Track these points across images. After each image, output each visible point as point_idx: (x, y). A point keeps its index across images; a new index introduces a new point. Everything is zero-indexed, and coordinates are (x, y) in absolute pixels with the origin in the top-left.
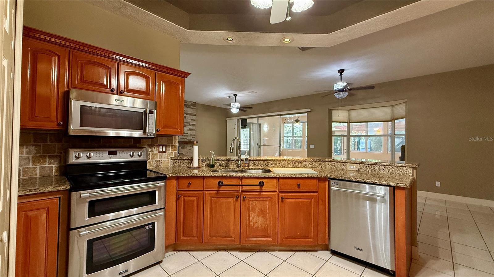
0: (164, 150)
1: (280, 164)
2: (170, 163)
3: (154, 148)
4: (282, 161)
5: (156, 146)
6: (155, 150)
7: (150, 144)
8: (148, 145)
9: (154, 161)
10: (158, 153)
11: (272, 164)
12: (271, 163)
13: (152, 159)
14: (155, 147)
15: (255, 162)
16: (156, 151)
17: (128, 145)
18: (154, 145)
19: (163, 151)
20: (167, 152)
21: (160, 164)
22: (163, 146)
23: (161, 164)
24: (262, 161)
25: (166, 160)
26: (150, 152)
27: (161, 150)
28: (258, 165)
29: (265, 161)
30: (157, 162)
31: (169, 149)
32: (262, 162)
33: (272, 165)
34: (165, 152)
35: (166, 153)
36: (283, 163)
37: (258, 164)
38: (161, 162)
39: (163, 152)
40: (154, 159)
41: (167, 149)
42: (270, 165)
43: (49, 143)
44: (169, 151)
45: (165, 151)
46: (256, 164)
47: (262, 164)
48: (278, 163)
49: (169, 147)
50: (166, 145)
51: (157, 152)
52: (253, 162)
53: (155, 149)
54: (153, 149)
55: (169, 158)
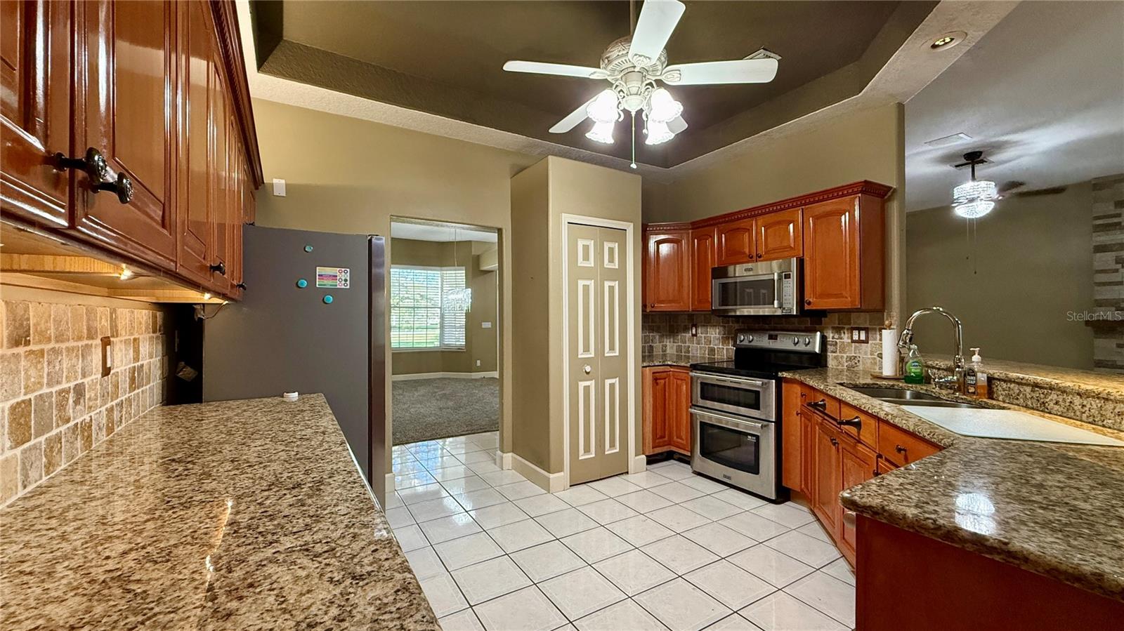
0: (863, 337)
1: (1083, 406)
2: (878, 364)
3: (844, 333)
4: (1093, 397)
5: (848, 329)
6: (846, 338)
7: (836, 326)
8: (834, 328)
9: (845, 357)
10: (852, 342)
11: (1057, 403)
12: (1054, 396)
13: (840, 352)
14: (846, 332)
15: (1009, 385)
16: (848, 338)
17: (803, 326)
18: (843, 328)
19: (861, 339)
20: (870, 342)
21: (856, 363)
22: (859, 329)
23: (858, 364)
24: (1028, 385)
25: (869, 358)
26: (838, 341)
27: (856, 337)
28: (1017, 399)
29: (1037, 387)
30: (850, 359)
31: (874, 336)
32: (1028, 389)
33: (1057, 407)
34: (866, 342)
35: (868, 343)
36: (1096, 404)
37: (1018, 395)
38: (859, 361)
39: (860, 341)
40: (844, 353)
41: (870, 335)
42: (1052, 405)
43: (731, 324)
44: (875, 339)
45: (864, 339)
46: (1011, 392)
47: (1028, 396)
48: (1077, 400)
49: (874, 332)
50: (868, 328)
51: (850, 341)
52: (1004, 385)
53: (846, 335)
54: (843, 335)
55: (876, 354)
